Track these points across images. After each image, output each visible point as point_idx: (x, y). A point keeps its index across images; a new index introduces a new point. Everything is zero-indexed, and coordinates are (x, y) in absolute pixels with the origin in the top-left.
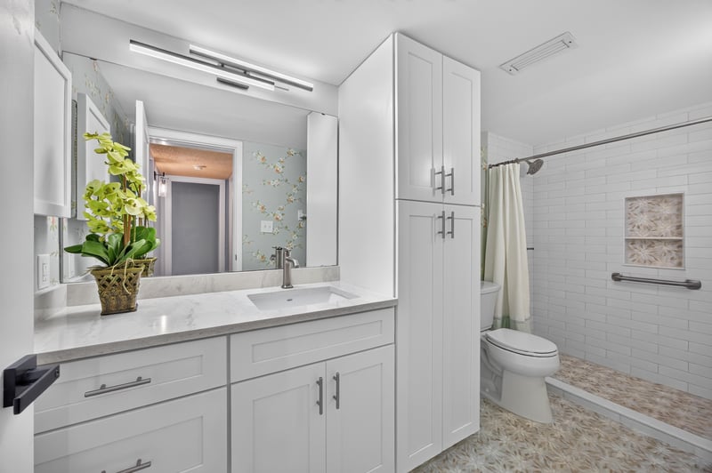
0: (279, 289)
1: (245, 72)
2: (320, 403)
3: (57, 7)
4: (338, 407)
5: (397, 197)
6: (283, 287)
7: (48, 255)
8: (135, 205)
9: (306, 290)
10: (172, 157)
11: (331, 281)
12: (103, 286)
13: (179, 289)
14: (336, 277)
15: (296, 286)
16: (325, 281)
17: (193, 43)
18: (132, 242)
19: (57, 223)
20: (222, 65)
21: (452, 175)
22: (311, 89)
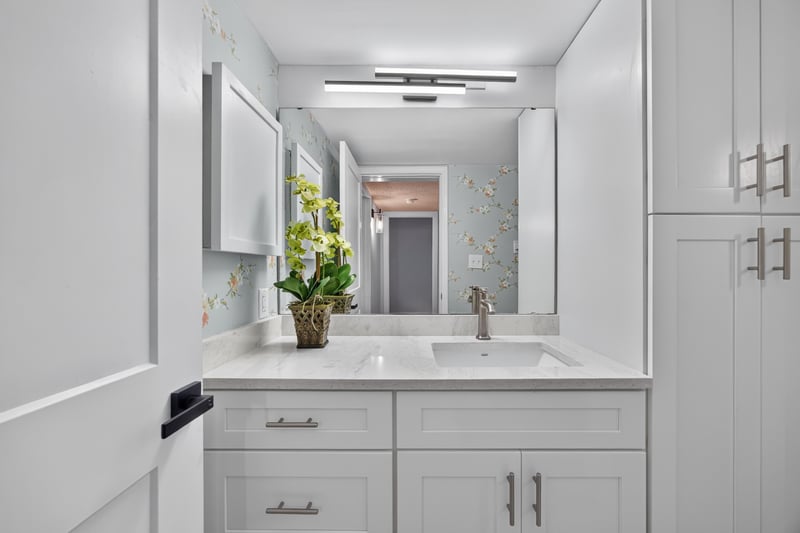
0: (472, 339)
1: (432, 80)
2: (511, 507)
3: (276, 70)
4: (538, 523)
5: (650, 211)
6: (477, 337)
7: (267, 289)
8: (322, 242)
9: (506, 345)
10: (386, 193)
11: (546, 334)
12: (298, 320)
13: (367, 328)
14: (554, 330)
15: (497, 337)
16: (537, 334)
17: (380, 66)
18: (321, 279)
19: (275, 262)
20: (409, 80)
21: (785, 158)
22: (512, 80)
